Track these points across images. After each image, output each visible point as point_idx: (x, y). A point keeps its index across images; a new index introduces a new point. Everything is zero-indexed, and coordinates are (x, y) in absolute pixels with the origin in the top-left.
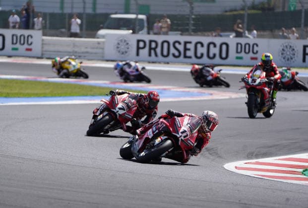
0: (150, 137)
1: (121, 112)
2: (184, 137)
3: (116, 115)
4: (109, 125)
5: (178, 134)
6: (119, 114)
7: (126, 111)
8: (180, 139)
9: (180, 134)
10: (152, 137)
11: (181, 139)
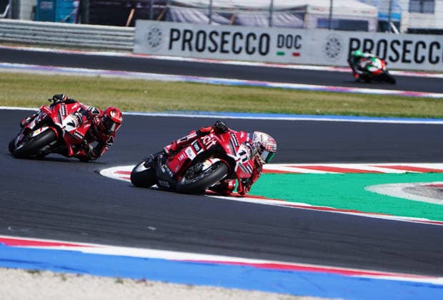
0: (192, 158)
1: (69, 129)
2: (244, 160)
3: (62, 132)
4: (48, 146)
5: (235, 155)
6: (66, 131)
7: (76, 128)
8: (237, 163)
9: (238, 156)
10: (195, 159)
11: (240, 164)
